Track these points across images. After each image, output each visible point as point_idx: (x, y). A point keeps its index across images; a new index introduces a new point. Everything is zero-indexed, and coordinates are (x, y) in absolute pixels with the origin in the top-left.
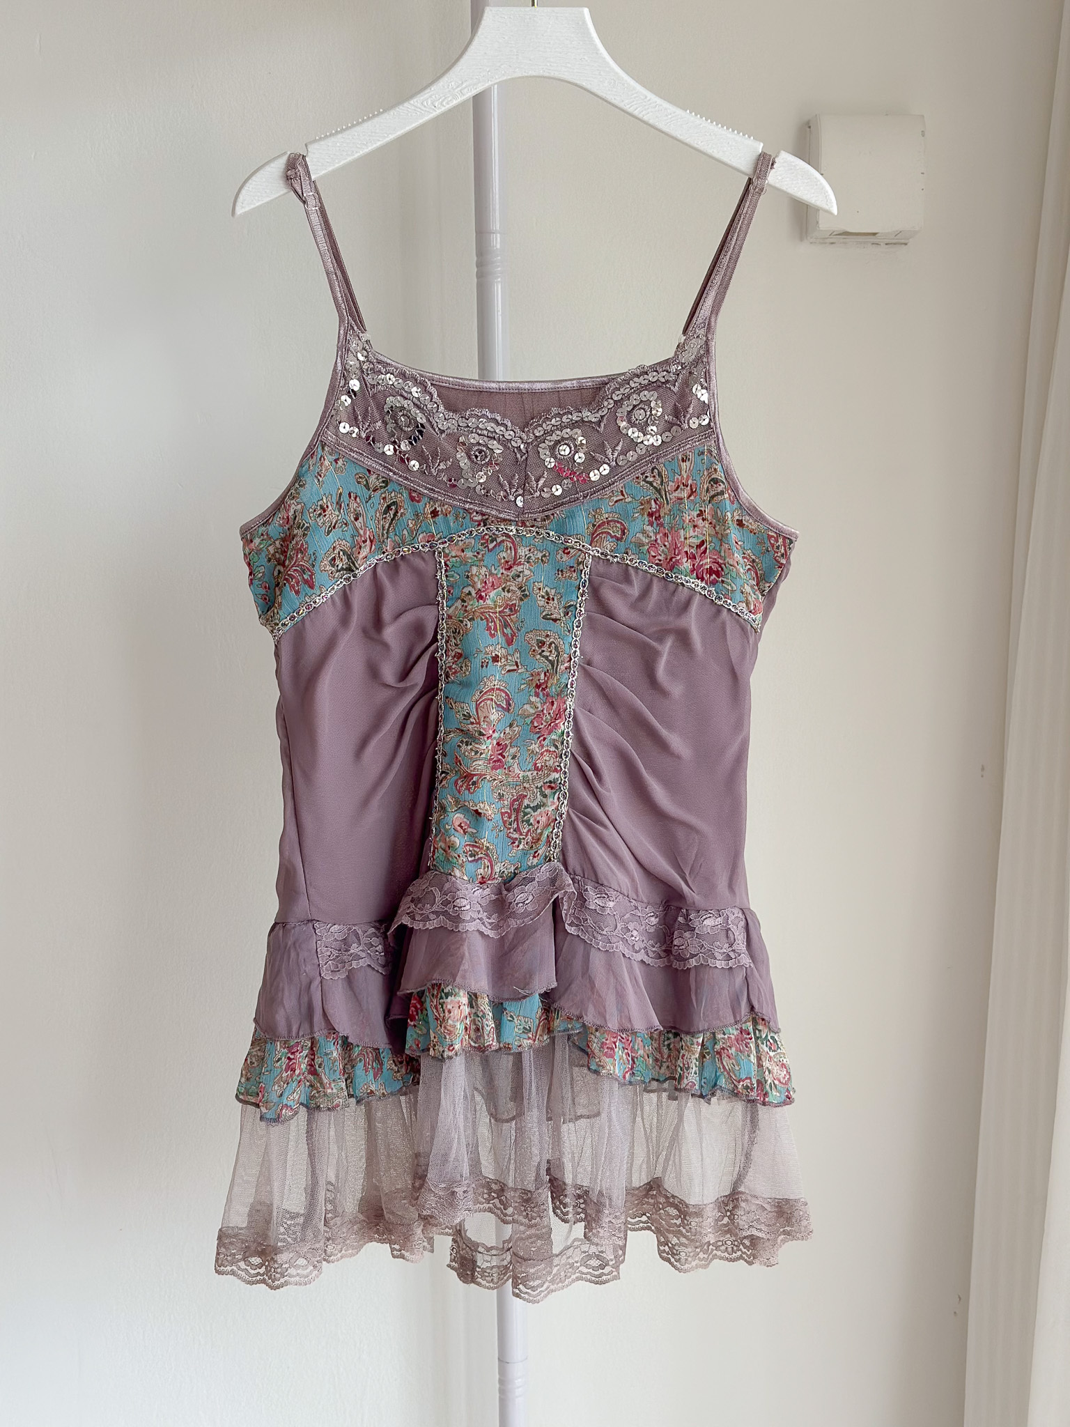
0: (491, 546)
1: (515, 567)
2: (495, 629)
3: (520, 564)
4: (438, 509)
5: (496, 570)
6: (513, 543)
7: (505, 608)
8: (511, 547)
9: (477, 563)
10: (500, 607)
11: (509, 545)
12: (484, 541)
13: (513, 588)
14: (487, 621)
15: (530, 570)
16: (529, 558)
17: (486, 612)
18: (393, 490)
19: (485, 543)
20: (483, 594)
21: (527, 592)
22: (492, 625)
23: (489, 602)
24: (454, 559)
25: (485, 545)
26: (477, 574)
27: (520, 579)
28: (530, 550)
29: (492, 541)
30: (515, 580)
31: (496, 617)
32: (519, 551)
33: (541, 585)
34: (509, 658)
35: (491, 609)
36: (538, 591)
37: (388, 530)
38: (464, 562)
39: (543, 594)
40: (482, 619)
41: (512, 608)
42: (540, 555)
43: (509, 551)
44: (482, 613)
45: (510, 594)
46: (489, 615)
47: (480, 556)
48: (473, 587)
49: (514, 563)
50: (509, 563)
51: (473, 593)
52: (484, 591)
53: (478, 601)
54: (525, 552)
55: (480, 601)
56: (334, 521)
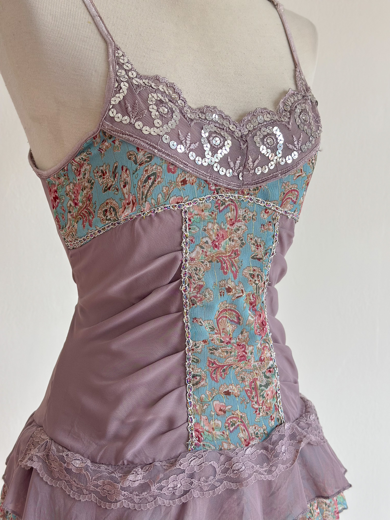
0: (221, 208)
1: (236, 224)
2: (227, 268)
3: (239, 221)
4: (186, 179)
5: (224, 225)
6: (235, 206)
7: (232, 253)
8: (234, 209)
9: (212, 221)
10: (229, 252)
11: (233, 207)
12: (218, 205)
13: (236, 238)
14: (222, 262)
15: (245, 225)
16: (245, 216)
17: (221, 257)
18: (156, 164)
19: (218, 206)
20: (217, 244)
21: (243, 241)
22: (225, 265)
23: (221, 249)
24: (196, 216)
25: (218, 208)
26: (212, 229)
27: (239, 232)
28: (245, 211)
29: (222, 205)
30: (236, 232)
31: (227, 260)
32: (239, 211)
33: (252, 236)
34: (237, 288)
35: (224, 254)
36: (250, 240)
37: (147, 195)
38: (202, 219)
39: (254, 242)
40: (218, 262)
41: (236, 253)
42: (251, 215)
43: (233, 212)
44: (217, 258)
45: (233, 243)
46: (222, 258)
47: (214, 216)
48: (210, 238)
49: (236, 220)
50: (232, 221)
51: (210, 242)
52: (217, 242)
53: (214, 249)
54: (242, 213)
55: (216, 249)
56: (110, 185)
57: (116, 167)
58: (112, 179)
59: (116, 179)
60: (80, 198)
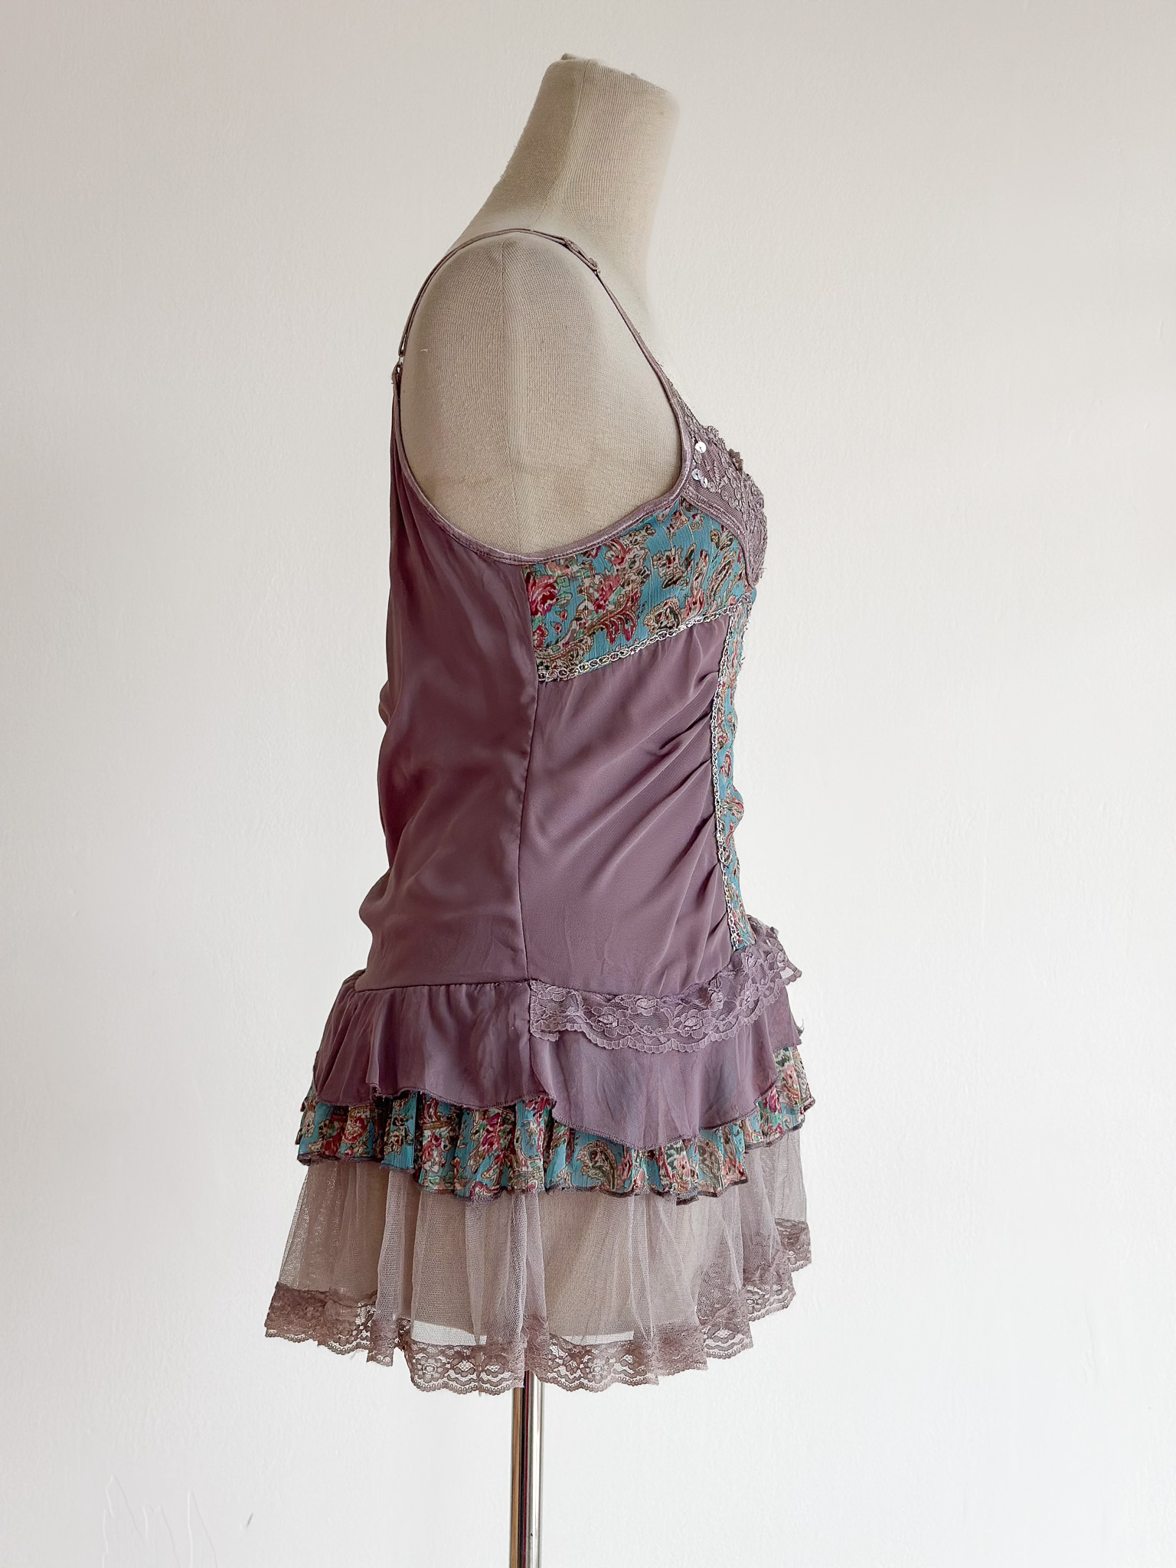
56: (677, 576)
57: (692, 551)
58: (684, 569)
59: (689, 569)
60: (612, 597)
